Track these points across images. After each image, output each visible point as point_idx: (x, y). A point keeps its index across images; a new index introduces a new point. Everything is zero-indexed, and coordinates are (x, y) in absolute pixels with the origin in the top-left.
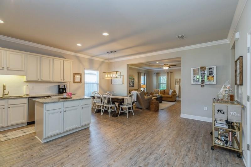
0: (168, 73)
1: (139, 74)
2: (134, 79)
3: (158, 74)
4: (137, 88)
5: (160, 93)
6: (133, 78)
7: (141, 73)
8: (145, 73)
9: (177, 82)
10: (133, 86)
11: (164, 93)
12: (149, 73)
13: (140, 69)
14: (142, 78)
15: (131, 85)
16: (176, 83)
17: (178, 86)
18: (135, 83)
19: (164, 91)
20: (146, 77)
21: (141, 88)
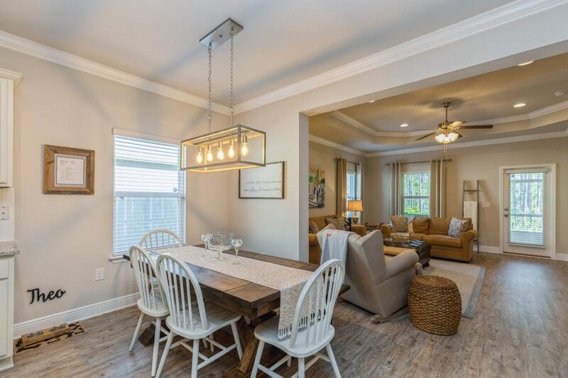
0: (434, 161)
1: (340, 166)
2: (323, 181)
3: (399, 166)
4: (333, 213)
5: (411, 229)
6: (320, 179)
7: (344, 161)
8: (356, 165)
9: (471, 191)
10: (321, 206)
11: (426, 227)
12: (368, 165)
13: (342, 151)
14: (350, 177)
15: (315, 200)
16: (467, 195)
17: (475, 204)
18: (326, 196)
19: (428, 221)
20: (359, 176)
21: (345, 211)
